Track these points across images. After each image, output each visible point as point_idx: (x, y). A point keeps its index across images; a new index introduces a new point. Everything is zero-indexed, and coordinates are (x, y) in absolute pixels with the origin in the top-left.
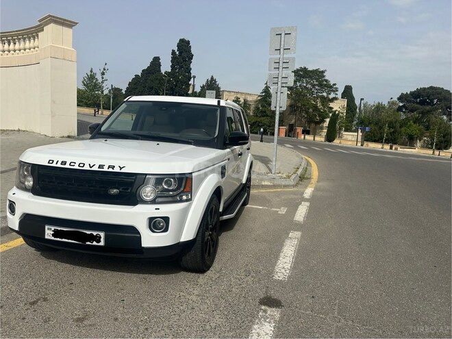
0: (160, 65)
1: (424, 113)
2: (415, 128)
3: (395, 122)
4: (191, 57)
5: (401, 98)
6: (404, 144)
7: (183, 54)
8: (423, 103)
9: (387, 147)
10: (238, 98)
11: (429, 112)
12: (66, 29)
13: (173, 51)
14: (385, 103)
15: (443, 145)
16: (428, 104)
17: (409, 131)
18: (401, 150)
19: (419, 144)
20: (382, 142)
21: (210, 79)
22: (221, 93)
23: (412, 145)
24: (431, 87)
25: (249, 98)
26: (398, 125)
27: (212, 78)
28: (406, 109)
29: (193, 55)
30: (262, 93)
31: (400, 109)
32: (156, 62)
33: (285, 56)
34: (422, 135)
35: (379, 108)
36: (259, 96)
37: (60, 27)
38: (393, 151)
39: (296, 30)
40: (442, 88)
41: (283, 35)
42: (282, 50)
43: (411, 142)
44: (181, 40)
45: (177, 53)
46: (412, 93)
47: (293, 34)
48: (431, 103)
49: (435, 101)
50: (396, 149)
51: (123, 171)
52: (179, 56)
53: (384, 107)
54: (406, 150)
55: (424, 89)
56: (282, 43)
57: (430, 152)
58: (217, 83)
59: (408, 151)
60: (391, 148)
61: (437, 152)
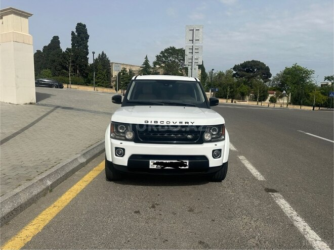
0: (59, 42)
1: (249, 78)
2: (245, 88)
3: (233, 85)
4: (87, 37)
5: (235, 68)
6: (239, 99)
7: (81, 35)
8: (248, 71)
9: (229, 101)
10: (125, 69)
11: (252, 77)
12: (23, 19)
13: (73, 32)
14: (224, 72)
15: (262, 98)
16: (251, 72)
17: (241, 90)
18: (238, 103)
19: (247, 98)
20: (226, 98)
21: (101, 54)
22: (111, 64)
23: (243, 100)
24: (253, 61)
25: (134, 69)
26: (235, 86)
27: (103, 53)
28: (238, 75)
29: (89, 36)
30: (143, 65)
31: (234, 75)
32: (56, 40)
33: (196, 44)
34: (249, 92)
35: (221, 75)
36: (141, 67)
37: (19, 17)
38: (233, 103)
39: (203, 27)
40: (259, 62)
41: (194, 31)
42: (194, 41)
43: (242, 97)
44: (78, 24)
45: (76, 34)
46: (242, 65)
47: (201, 30)
48: (253, 71)
49: (255, 70)
50: (235, 102)
51: (194, 124)
52: (78, 36)
53: (223, 74)
54: (241, 102)
55: (249, 62)
56: (194, 36)
57: (255, 103)
58: (107, 57)
59: (242, 103)
60: (232, 102)
61: (260, 103)
